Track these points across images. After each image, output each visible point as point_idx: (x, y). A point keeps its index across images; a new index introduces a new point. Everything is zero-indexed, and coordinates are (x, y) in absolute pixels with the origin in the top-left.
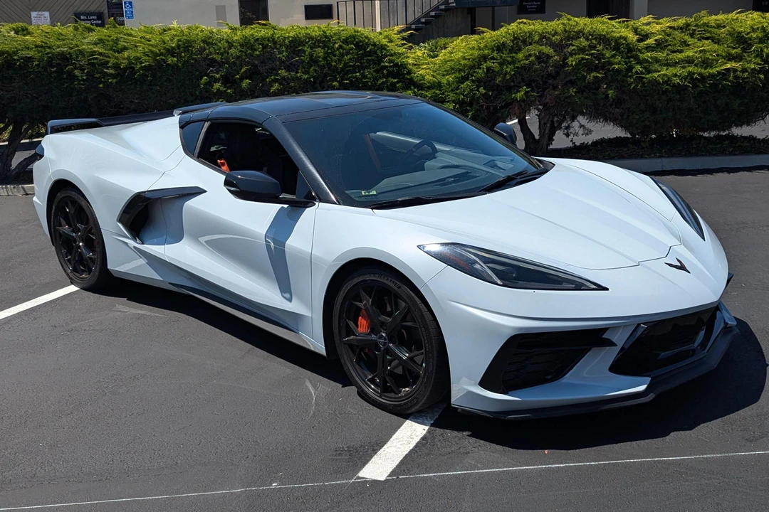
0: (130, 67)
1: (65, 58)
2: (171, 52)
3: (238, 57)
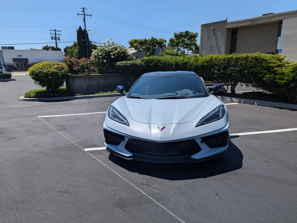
0: (197, 66)
1: (186, 63)
2: (207, 62)
3: (222, 63)
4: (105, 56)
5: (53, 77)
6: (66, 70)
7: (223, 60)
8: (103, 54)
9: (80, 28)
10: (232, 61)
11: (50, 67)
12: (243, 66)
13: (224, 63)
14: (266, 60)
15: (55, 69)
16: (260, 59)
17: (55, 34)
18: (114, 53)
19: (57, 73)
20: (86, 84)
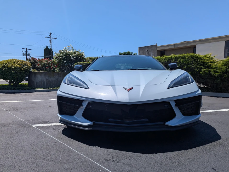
4: (65, 57)
5: (15, 71)
6: (29, 66)
7: (164, 59)
8: (63, 56)
9: (47, 47)
10: (172, 60)
11: (14, 63)
12: (181, 63)
13: (165, 62)
14: (200, 58)
15: (18, 65)
16: (195, 57)
17: (27, 52)
18: (73, 55)
19: (20, 68)
20: (47, 79)
